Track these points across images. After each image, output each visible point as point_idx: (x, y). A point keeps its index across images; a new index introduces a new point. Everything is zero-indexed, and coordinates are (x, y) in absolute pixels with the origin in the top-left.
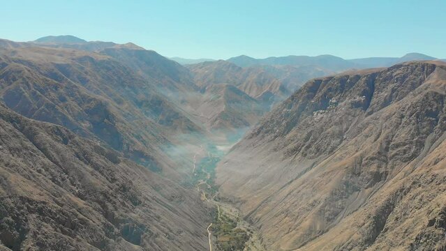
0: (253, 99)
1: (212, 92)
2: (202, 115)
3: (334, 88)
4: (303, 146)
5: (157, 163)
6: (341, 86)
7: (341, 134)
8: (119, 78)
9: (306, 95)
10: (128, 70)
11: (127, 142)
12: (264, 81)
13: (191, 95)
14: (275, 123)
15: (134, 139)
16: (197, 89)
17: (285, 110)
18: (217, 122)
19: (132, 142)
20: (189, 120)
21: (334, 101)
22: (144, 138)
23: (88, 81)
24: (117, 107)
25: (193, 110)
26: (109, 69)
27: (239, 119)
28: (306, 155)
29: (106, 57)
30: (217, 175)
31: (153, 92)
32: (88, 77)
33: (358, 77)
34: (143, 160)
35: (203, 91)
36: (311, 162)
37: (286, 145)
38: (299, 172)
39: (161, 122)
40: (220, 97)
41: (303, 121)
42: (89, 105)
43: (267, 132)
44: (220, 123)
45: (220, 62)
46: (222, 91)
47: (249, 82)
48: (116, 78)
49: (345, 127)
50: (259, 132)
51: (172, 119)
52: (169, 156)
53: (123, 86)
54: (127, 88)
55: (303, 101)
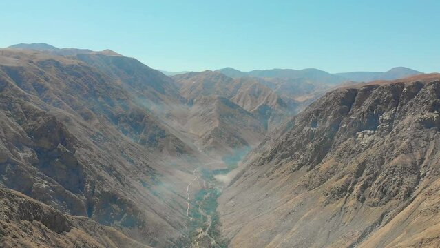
0: (249, 114)
1: (202, 104)
2: (191, 131)
3: (384, 99)
4: (354, 184)
5: (137, 212)
6: (394, 97)
7: (415, 169)
8: (91, 86)
9: (338, 108)
10: (102, 77)
11: (92, 179)
12: (259, 93)
13: (178, 108)
14: (293, 145)
15: (104, 174)
16: (183, 101)
17: (307, 128)
18: (211, 140)
19: (100, 178)
20: (177, 139)
21: (387, 118)
22: (119, 168)
23: (47, 89)
24: (81, 124)
25: (180, 125)
26: (78, 76)
27: (234, 136)
28: (364, 199)
29: (76, 62)
30: (221, 219)
31: (134, 104)
32: (47, 84)
33: (419, 86)
34: (115, 207)
35: (191, 103)
36: (377, 211)
37: (323, 181)
38: (362, 229)
39: (143, 142)
40: (211, 110)
41: (343, 145)
42: (35, 122)
43: (283, 157)
44: (215, 142)
45: (207, 72)
46: (213, 105)
47: (242, 93)
48: (86, 86)
49: (418, 157)
50: (272, 157)
51: (156, 138)
52: (155, 194)
53: (95, 96)
54: (100, 99)
55: (335, 116)
